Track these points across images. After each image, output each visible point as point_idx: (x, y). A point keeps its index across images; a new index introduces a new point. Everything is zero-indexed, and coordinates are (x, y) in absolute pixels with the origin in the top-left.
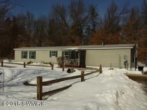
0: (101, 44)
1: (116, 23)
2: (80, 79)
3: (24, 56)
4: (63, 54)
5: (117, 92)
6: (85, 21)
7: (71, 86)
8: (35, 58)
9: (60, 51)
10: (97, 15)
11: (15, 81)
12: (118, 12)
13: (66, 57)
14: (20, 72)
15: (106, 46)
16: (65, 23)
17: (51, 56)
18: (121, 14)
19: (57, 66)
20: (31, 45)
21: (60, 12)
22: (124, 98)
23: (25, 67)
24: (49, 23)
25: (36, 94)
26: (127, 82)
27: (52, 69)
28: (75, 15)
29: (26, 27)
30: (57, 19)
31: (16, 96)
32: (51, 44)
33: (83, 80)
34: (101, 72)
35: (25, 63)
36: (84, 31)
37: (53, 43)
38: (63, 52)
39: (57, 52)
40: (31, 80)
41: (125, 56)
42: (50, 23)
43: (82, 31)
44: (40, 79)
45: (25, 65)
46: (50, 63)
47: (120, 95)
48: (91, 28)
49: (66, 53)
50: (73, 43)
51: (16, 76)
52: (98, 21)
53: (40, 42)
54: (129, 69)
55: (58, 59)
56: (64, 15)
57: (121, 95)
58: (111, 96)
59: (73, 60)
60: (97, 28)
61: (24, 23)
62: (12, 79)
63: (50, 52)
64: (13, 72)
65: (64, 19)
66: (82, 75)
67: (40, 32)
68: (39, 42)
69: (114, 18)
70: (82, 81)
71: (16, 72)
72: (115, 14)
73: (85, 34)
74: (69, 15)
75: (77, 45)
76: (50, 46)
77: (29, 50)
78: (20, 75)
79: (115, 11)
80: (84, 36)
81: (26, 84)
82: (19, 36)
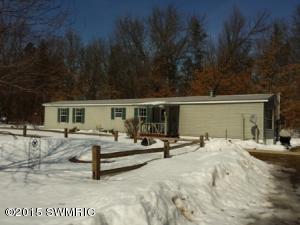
0: (209, 95)
1: (242, 51)
2: (162, 153)
3: (63, 117)
4: (136, 114)
5: (216, 171)
6: (181, 48)
7: (145, 164)
8: (83, 122)
9: (130, 107)
10: (205, 36)
11: (54, 157)
12: (247, 29)
13: (142, 119)
14: (62, 144)
15: (218, 97)
16: (142, 52)
17: (113, 118)
18: (251, 33)
19: (125, 135)
20: (74, 96)
21: (132, 30)
22: (228, 180)
23: (66, 136)
24: (109, 52)
25: (91, 172)
26: (241, 159)
27: (116, 140)
28: (162, 36)
29: (65, 60)
30: (125, 46)
31: (61, 175)
32: (115, 94)
33: (167, 156)
34: (202, 145)
35: (66, 130)
36: (179, 67)
37: (118, 93)
38: (136, 110)
39: (124, 109)
40: (82, 154)
41: (253, 117)
42: (112, 53)
43: (175, 67)
44: (97, 149)
45: (66, 133)
46: (112, 131)
47: (220, 176)
48: (193, 62)
49: (143, 111)
50: (157, 92)
51: (55, 149)
52: (205, 48)
53: (93, 90)
54: (261, 141)
55: (127, 122)
56: (139, 38)
57: (223, 176)
58: (204, 175)
59: (154, 125)
60: (205, 62)
61: (61, 54)
62: (49, 155)
63: (113, 110)
64: (50, 143)
65: (138, 44)
66: (166, 147)
67: (92, 71)
68: (90, 91)
69: (239, 42)
70: (165, 157)
71: (55, 143)
72: (240, 34)
73: (181, 74)
74: (148, 38)
75: (166, 96)
76: (112, 98)
77: (71, 105)
78: (62, 148)
79: (240, 27)
80: (179, 78)
81: (74, 160)
82: (53, 79)
